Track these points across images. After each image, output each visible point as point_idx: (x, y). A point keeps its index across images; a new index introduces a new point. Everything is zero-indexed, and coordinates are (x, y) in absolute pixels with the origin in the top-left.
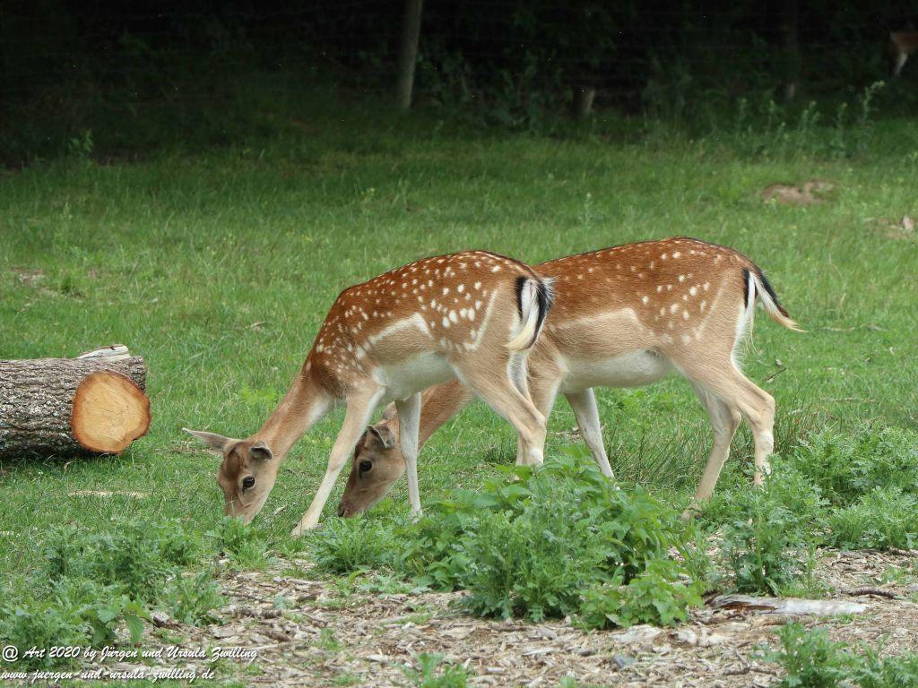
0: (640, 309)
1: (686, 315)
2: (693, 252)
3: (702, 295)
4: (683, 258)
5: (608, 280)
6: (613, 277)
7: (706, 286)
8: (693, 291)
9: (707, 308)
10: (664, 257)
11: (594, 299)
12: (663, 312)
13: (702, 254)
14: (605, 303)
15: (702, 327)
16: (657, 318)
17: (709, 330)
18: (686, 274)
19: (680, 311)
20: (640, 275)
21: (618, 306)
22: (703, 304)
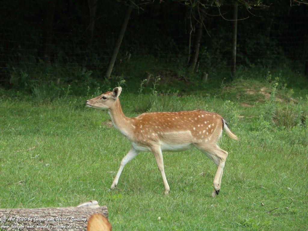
0: (192, 131)
1: (207, 133)
2: (207, 115)
3: (212, 127)
4: (204, 117)
5: (182, 121)
6: (183, 121)
7: (213, 125)
8: (209, 126)
9: (213, 131)
10: (199, 116)
11: (178, 127)
12: (200, 133)
13: (209, 115)
14: (181, 128)
15: (211, 137)
16: (198, 134)
17: (213, 137)
18: (207, 121)
19: (206, 133)
20: (192, 121)
21: (185, 129)
22: (212, 130)
